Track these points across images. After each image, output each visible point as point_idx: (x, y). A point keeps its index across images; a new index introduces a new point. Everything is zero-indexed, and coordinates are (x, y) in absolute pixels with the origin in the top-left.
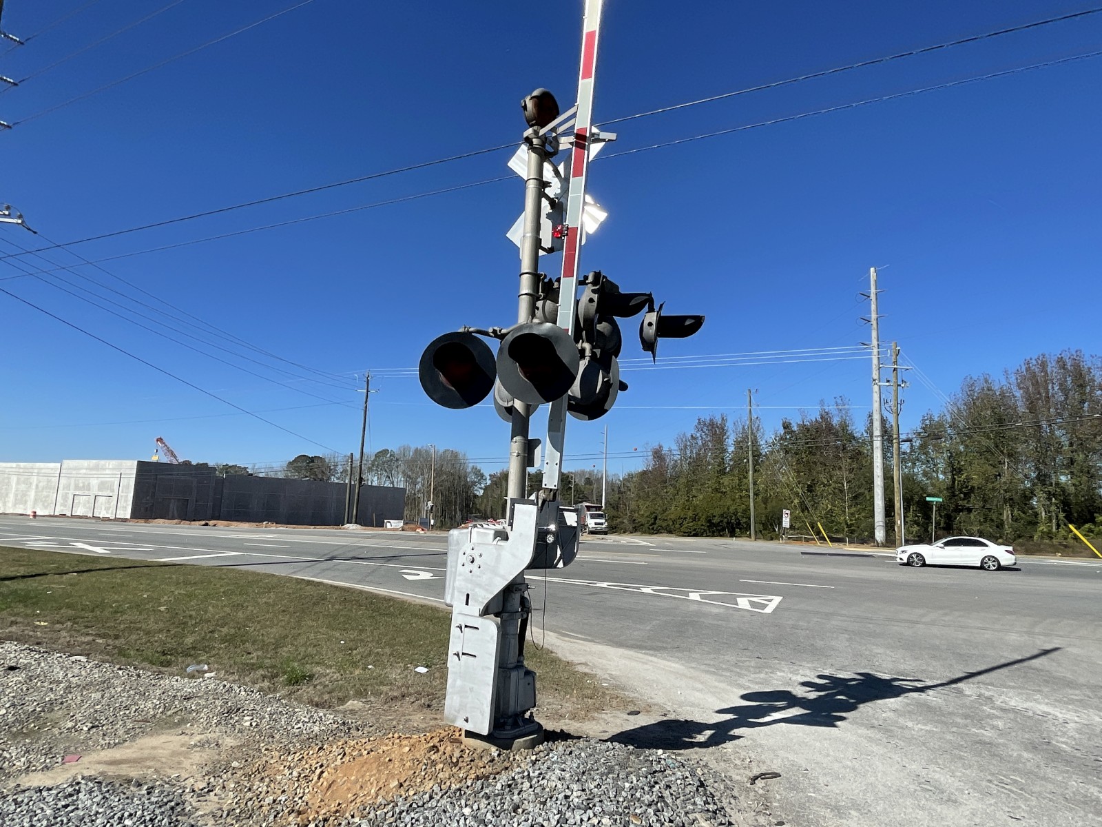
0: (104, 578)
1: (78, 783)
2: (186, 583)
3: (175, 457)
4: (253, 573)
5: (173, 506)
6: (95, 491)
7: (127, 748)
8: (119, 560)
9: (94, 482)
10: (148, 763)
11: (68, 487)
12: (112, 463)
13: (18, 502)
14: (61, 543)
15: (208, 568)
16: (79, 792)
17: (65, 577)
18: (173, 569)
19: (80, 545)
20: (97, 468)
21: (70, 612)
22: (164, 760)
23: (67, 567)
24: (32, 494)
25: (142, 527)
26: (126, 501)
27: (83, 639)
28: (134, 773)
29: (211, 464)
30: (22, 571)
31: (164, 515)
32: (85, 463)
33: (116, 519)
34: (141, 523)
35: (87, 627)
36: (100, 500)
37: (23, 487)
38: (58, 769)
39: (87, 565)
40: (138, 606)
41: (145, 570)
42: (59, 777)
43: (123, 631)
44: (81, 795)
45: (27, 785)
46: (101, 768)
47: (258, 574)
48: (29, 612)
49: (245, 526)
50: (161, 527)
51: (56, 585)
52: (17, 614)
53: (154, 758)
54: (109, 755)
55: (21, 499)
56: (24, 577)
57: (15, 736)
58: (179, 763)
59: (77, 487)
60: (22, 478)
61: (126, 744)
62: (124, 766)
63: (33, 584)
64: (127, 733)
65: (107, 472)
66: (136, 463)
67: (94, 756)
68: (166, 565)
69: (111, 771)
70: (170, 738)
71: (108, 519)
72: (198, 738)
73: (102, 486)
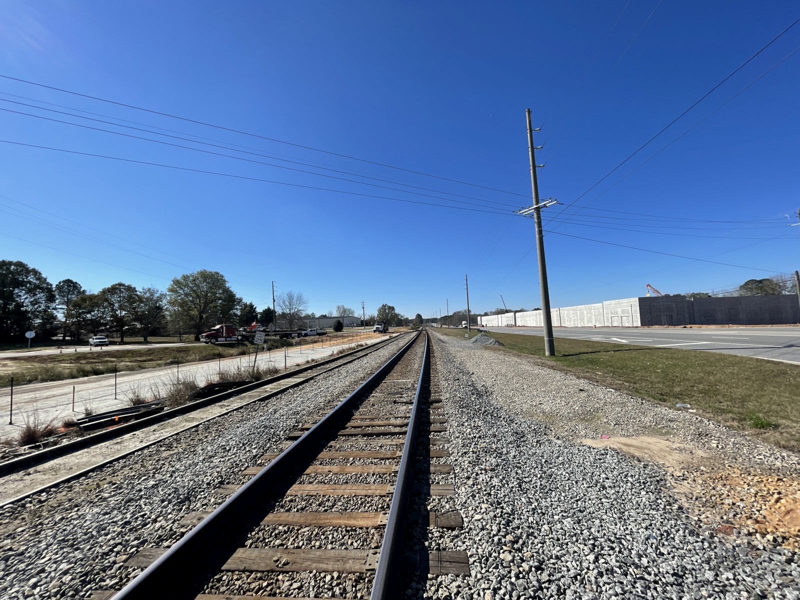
0: (627, 355)
1: (607, 450)
2: (672, 358)
3: (659, 293)
4: (720, 355)
5: (663, 319)
6: (620, 314)
7: (634, 439)
8: (634, 346)
9: (619, 310)
10: (646, 451)
11: (607, 314)
12: (626, 300)
13: (588, 322)
14: (606, 338)
15: (686, 351)
16: (607, 454)
17: (608, 353)
18: (663, 351)
19: (615, 339)
20: (619, 303)
21: (612, 369)
22: (655, 452)
23: (609, 348)
24: (593, 317)
25: (647, 330)
26: (637, 318)
27: (617, 382)
28: (637, 454)
29: (682, 294)
30: (590, 350)
31: (659, 323)
32: (613, 302)
33: (633, 327)
34: (646, 328)
35: (620, 377)
36: (624, 318)
37: (589, 315)
38: (599, 440)
39: (618, 348)
40: (645, 368)
41: (648, 351)
42: (599, 444)
43: (638, 380)
44: (608, 456)
45: (585, 443)
46: (620, 446)
47: (724, 355)
48: (594, 367)
49: (713, 327)
50: (657, 329)
51: (604, 357)
52: (589, 368)
53: (649, 449)
54: (624, 441)
55: (590, 321)
56: (591, 352)
57: (582, 420)
58: (665, 456)
59: (612, 313)
60: (588, 311)
61: (634, 437)
62: (632, 448)
63: (594, 356)
64: (634, 431)
65: (624, 304)
66: (637, 299)
67: (617, 439)
68: (660, 348)
69: (625, 449)
70: (659, 440)
71: (630, 327)
72: (678, 445)
73: (623, 311)
